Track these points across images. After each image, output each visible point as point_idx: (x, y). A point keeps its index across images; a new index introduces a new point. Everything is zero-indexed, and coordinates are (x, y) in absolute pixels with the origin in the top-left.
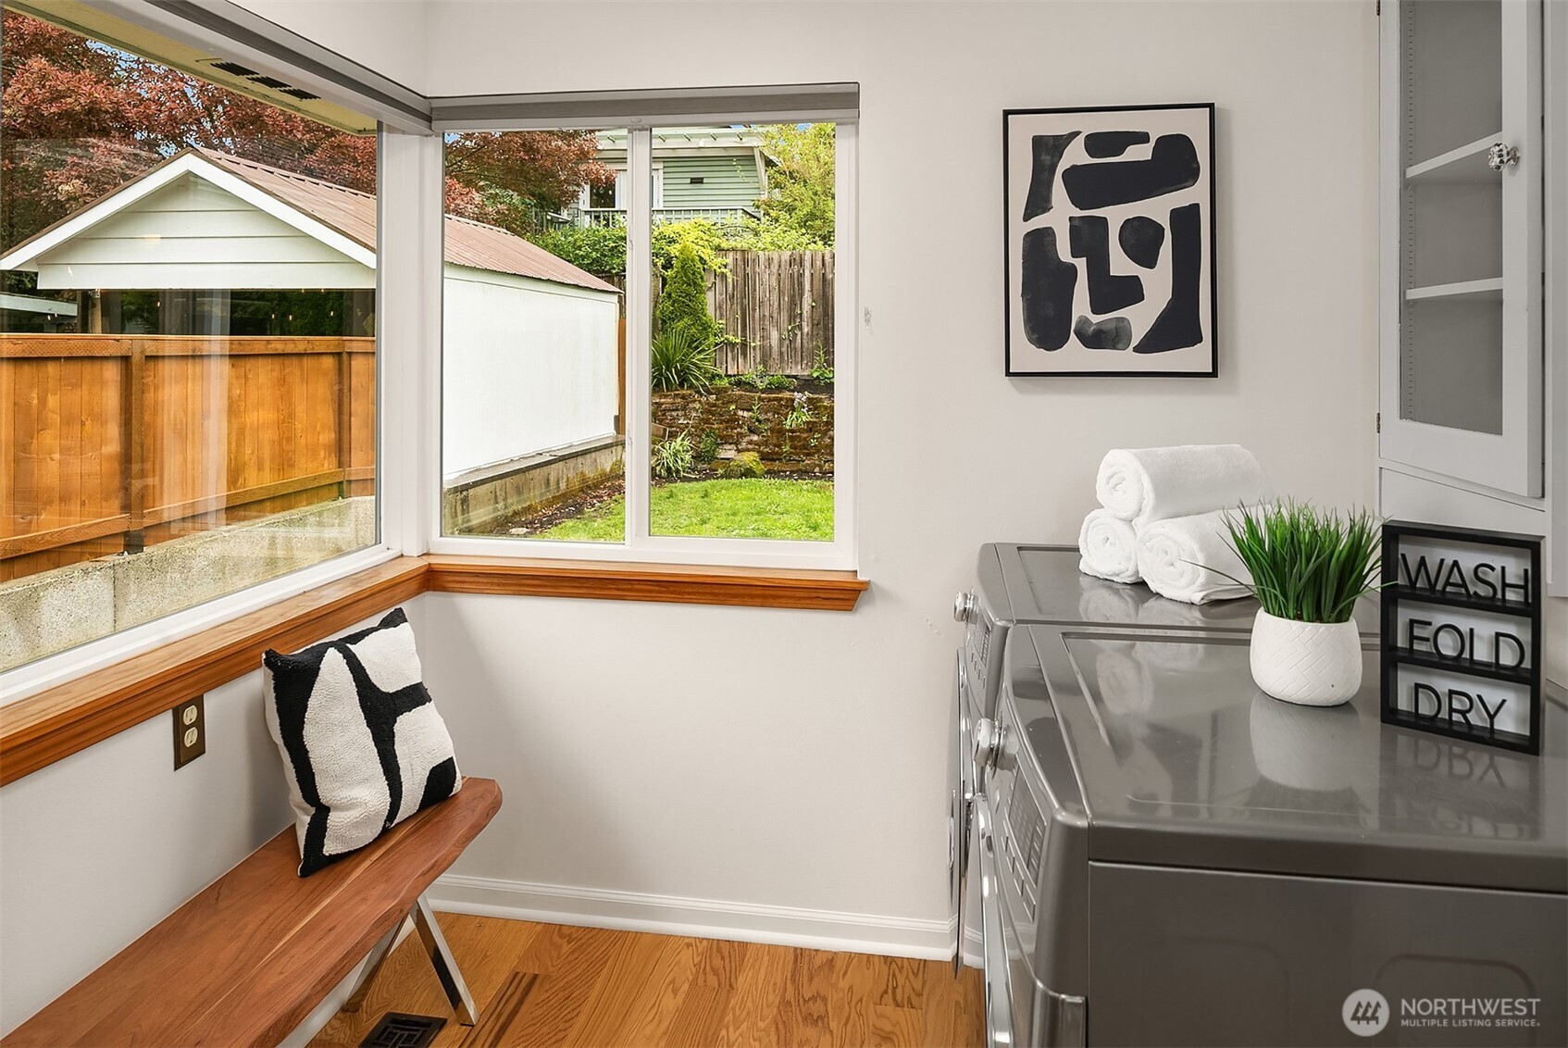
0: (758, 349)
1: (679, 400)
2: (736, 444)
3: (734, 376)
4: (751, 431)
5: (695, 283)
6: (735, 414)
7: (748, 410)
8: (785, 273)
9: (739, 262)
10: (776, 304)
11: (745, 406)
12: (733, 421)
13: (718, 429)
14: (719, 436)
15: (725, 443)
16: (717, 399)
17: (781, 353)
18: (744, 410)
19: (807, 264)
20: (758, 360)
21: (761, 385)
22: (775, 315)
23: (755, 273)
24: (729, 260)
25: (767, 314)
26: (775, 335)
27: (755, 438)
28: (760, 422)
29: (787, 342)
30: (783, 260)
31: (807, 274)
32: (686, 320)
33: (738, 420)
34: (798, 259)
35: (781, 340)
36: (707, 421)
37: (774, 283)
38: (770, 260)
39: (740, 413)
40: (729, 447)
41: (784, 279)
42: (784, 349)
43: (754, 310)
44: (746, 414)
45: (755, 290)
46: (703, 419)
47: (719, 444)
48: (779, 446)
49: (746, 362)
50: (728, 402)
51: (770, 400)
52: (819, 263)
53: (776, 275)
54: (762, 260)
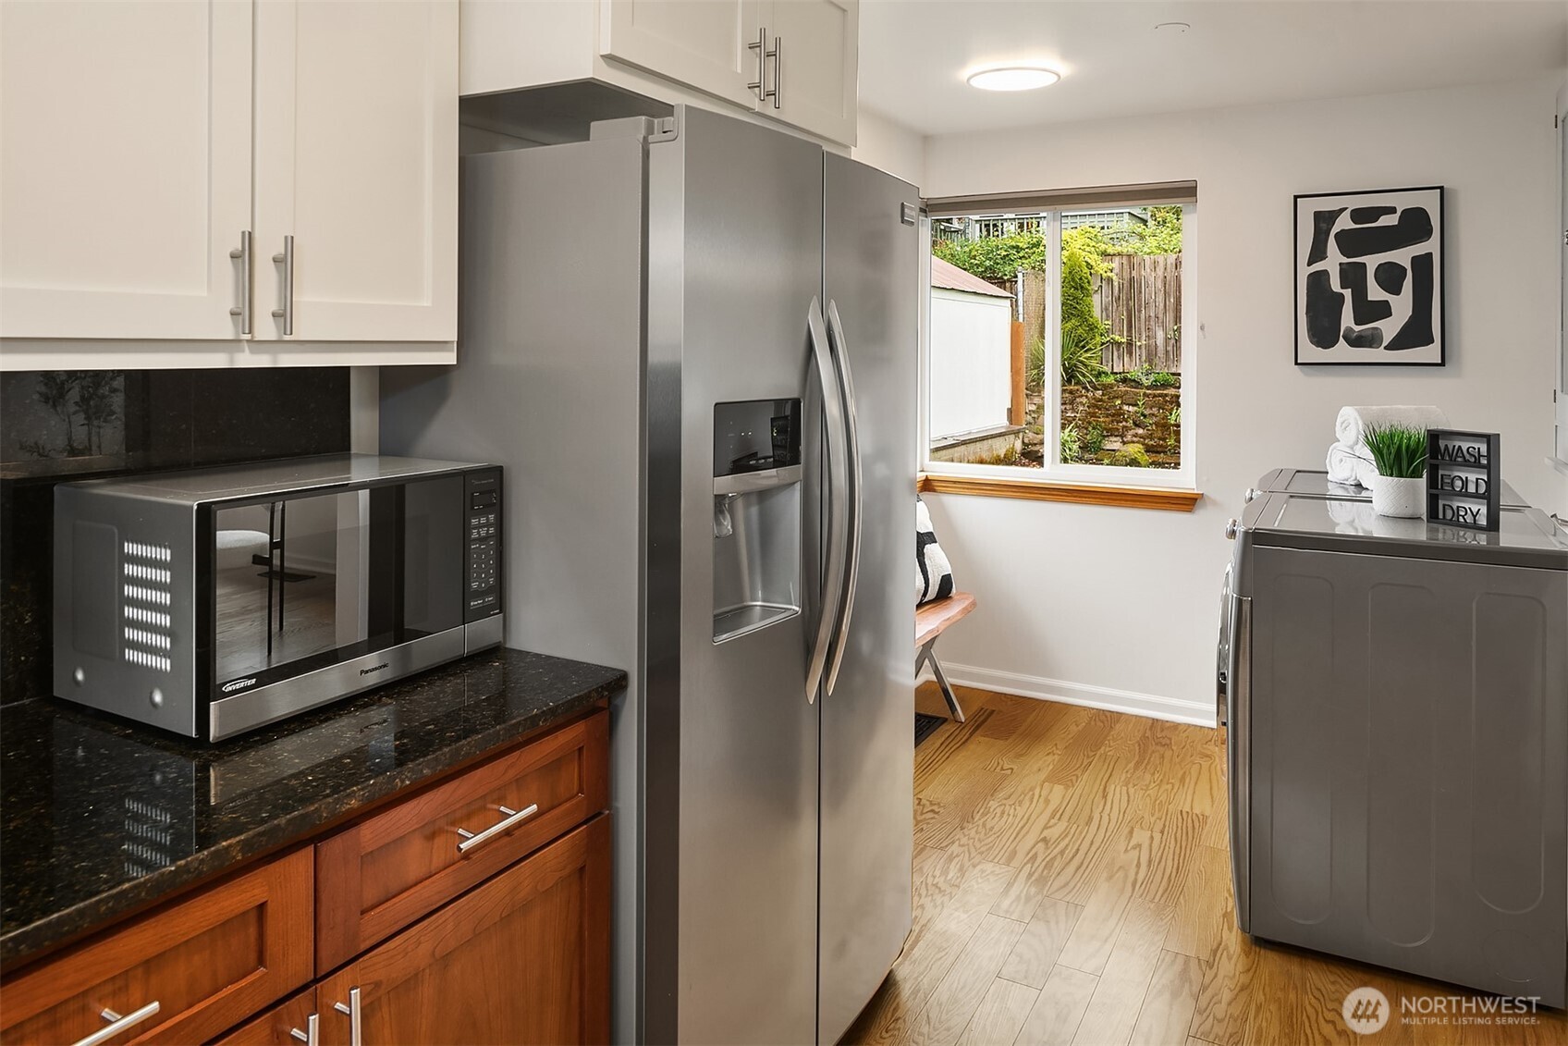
0: (1143, 347)
1: (1067, 395)
2: (1122, 436)
3: (1120, 373)
4: (1137, 425)
5: (1082, 287)
6: (1120, 408)
7: (1133, 405)
8: (1170, 274)
9: (1125, 267)
10: (1162, 305)
11: (1131, 401)
12: (1119, 415)
13: (1104, 422)
14: (1105, 429)
15: (1111, 435)
16: (1103, 395)
17: (1167, 352)
18: (1129, 405)
20: (1144, 358)
21: (1146, 382)
22: (1161, 316)
23: (1140, 276)
24: (1115, 264)
25: (1152, 315)
26: (1160, 335)
27: (1140, 431)
28: (1145, 416)
29: (1173, 341)
30: (1169, 263)
32: (1073, 321)
33: (1123, 414)
35: (1167, 340)
36: (1093, 415)
37: (1160, 285)
38: (1155, 263)
39: (1126, 408)
40: (1115, 439)
41: (1170, 282)
42: (1170, 348)
43: (1140, 311)
44: (1131, 409)
45: (1141, 292)
46: (1089, 413)
47: (1105, 436)
48: (1164, 439)
49: (1131, 360)
50: (1114, 397)
51: (1155, 396)
53: (1162, 277)
54: (1148, 263)
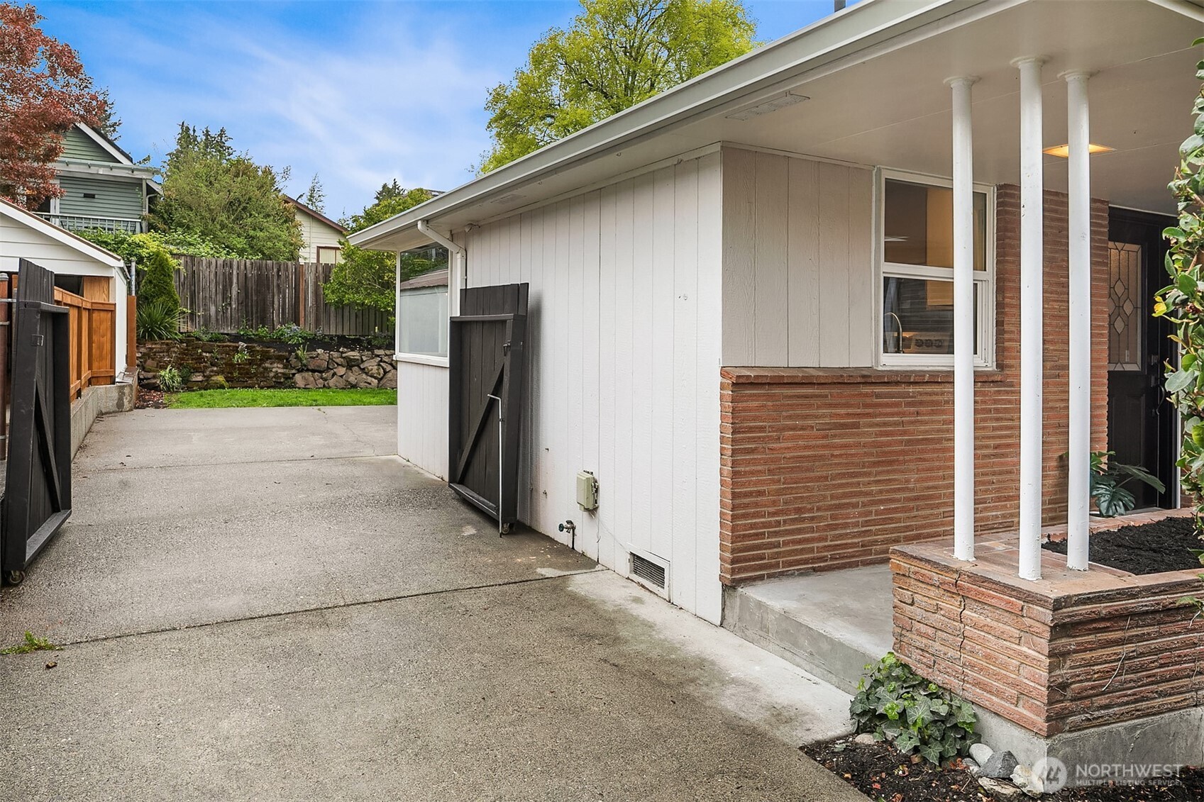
0: (201, 316)
1: (165, 346)
2: (203, 372)
3: (185, 333)
4: (213, 365)
5: (169, 275)
6: (201, 355)
7: (209, 353)
8: (220, 271)
9: (189, 263)
10: (214, 290)
11: (207, 350)
12: (200, 359)
13: (192, 363)
14: (193, 368)
15: (196, 372)
16: (187, 346)
17: (217, 320)
18: (206, 352)
19: (235, 267)
20: (202, 323)
21: (205, 338)
22: (213, 297)
23: (199, 270)
24: (182, 261)
25: (208, 295)
26: (213, 309)
27: (215, 369)
28: (218, 359)
29: (221, 313)
30: (218, 263)
31: (235, 273)
32: (164, 297)
33: (203, 358)
34: (229, 263)
35: (217, 312)
36: (183, 359)
37: (212, 276)
38: (210, 263)
39: (204, 354)
40: (198, 374)
41: (220, 276)
42: (219, 317)
43: (199, 293)
44: (207, 355)
45: (199, 281)
46: (179, 358)
47: (192, 373)
48: (232, 373)
49: (192, 324)
50: (196, 348)
51: (223, 346)
52: (242, 267)
53: (214, 272)
54: (204, 262)
